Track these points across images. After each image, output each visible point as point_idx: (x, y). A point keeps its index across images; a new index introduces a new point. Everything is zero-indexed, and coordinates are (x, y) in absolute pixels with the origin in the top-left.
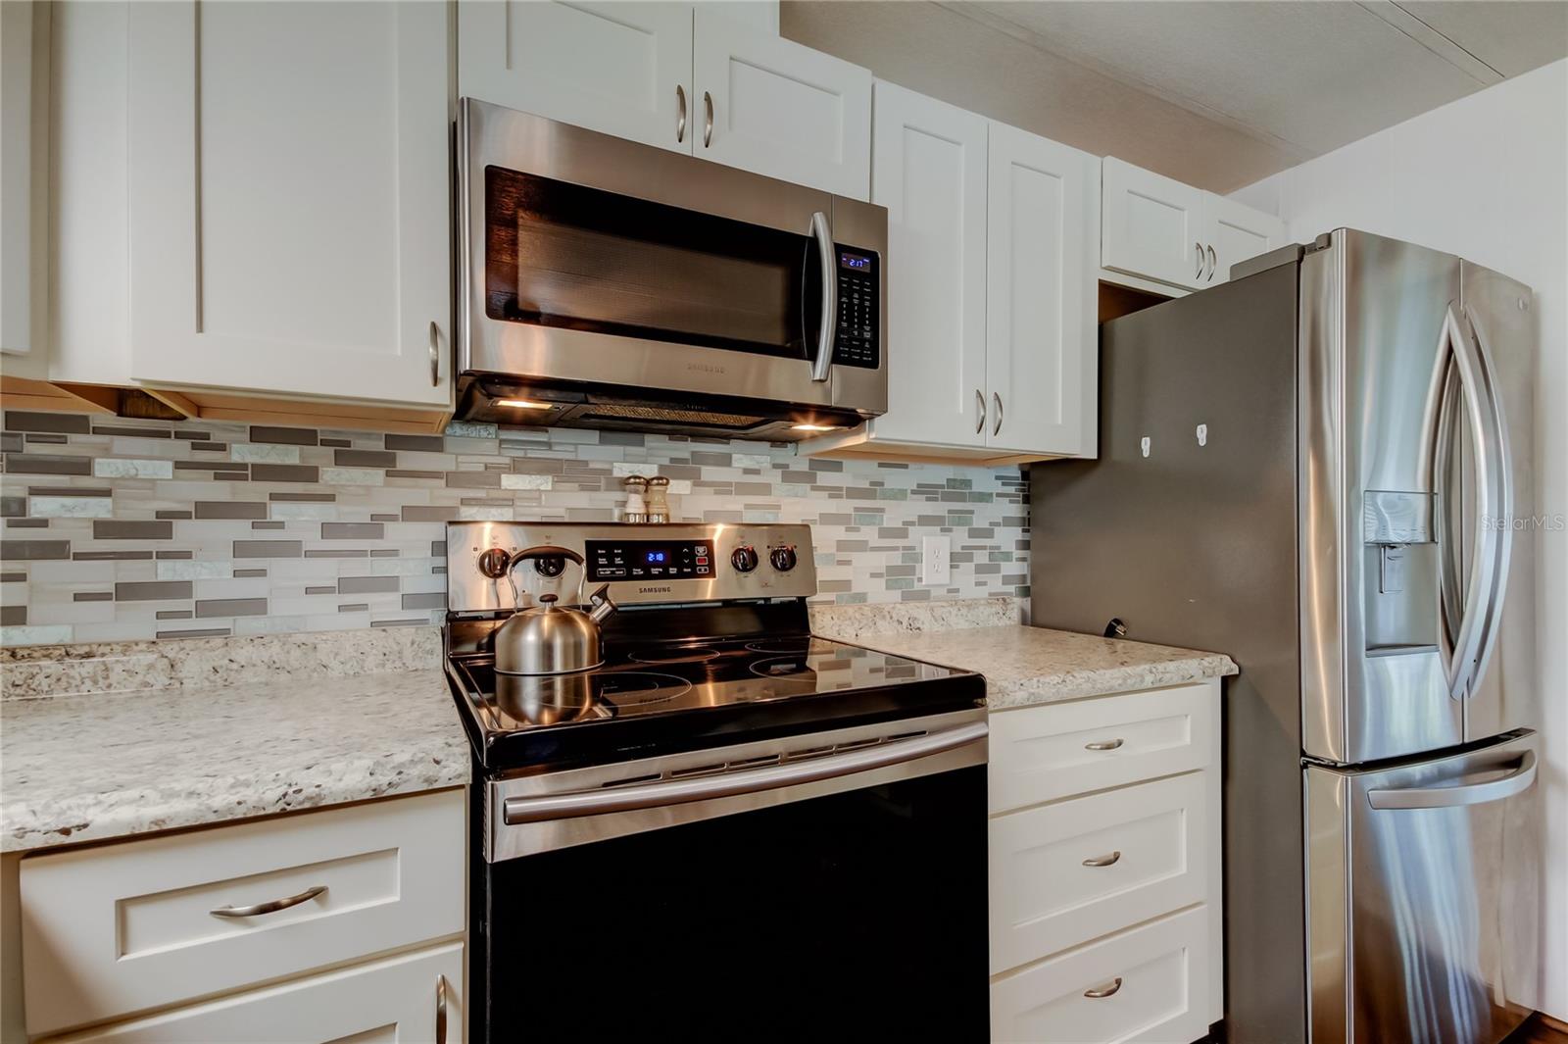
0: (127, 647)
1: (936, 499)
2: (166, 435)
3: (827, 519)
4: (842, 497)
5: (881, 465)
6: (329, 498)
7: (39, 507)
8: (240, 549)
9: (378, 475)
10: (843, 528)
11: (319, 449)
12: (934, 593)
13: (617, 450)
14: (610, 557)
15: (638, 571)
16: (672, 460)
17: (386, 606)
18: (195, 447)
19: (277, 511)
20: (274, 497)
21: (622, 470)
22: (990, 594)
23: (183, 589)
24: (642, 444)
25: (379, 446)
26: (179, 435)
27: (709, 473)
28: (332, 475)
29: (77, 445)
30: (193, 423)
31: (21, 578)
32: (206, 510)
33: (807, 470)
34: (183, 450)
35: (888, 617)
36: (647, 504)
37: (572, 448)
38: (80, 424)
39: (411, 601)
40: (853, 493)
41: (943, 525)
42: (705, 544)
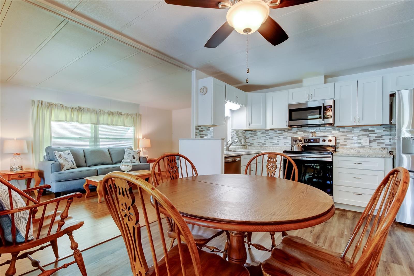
0: (271, 147)
1: (366, 132)
2: (273, 131)
3: (342, 135)
4: (345, 132)
5: (353, 128)
6: (283, 135)
7: (267, 137)
8: (278, 140)
9: (287, 133)
11: (283, 131)
12: (365, 146)
14: (307, 140)
15: (310, 142)
17: (287, 145)
19: (280, 136)
20: (280, 135)
21: (311, 131)
22: (381, 147)
23: (274, 143)
25: (287, 130)
26: (274, 131)
28: (284, 133)
29: (268, 132)
30: (275, 130)
31: (265, 141)
32: (276, 137)
34: (274, 132)
35: (353, 149)
36: (313, 135)
38: (268, 131)
39: (289, 145)
40: (347, 132)
41: (368, 136)
42: (319, 139)
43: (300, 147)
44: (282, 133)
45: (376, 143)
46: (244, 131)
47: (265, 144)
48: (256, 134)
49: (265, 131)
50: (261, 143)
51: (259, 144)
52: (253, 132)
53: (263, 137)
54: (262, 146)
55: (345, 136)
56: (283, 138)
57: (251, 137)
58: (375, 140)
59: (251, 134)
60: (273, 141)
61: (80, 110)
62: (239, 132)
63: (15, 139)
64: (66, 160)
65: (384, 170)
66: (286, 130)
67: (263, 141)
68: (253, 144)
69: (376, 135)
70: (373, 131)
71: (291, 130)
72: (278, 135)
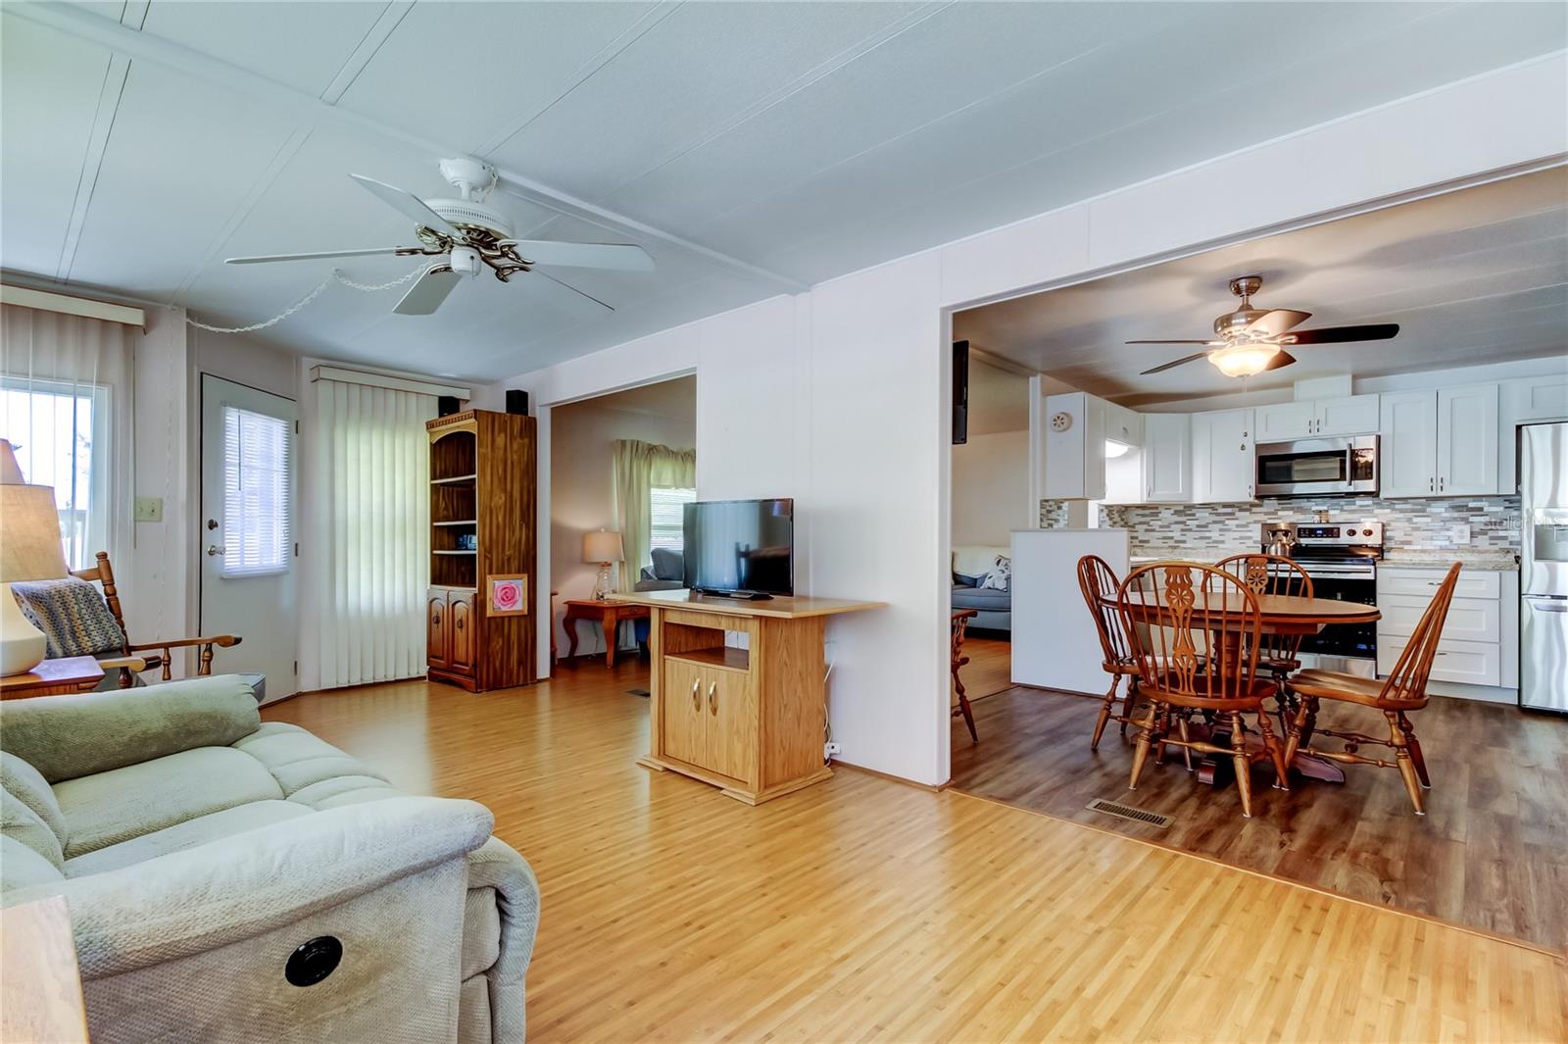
0: (1201, 548)
1: (1463, 511)
2: (1208, 508)
3: (1398, 520)
4: (1410, 514)
6: (1237, 519)
8: (1221, 530)
9: (1248, 513)
10: (1407, 523)
12: (1461, 547)
14: (1305, 533)
15: (1313, 536)
17: (1250, 543)
18: (1213, 512)
19: (1227, 522)
21: (1314, 508)
23: (1209, 538)
25: (1251, 507)
28: (1238, 514)
29: (1194, 511)
30: (1213, 506)
31: (1185, 535)
32: (1215, 522)
34: (1210, 510)
36: (1320, 518)
39: (1255, 542)
41: (1466, 520)
42: (1339, 529)
43: (1287, 547)
45: (1486, 537)
46: (1123, 509)
47: (1184, 542)
48: (1157, 516)
49: (1185, 507)
50: (1172, 538)
51: (1165, 541)
52: (1147, 512)
53: (1177, 523)
54: (1175, 547)
55: (1409, 520)
56: (1237, 526)
57: (1141, 523)
58: (1483, 532)
59: (1144, 516)
60: (1208, 534)
63: (602, 530)
65: (1498, 597)
66: (1244, 507)
67: (1177, 535)
68: (1148, 542)
69: (1487, 519)
70: (1481, 509)
71: (1261, 506)
72: (1222, 518)
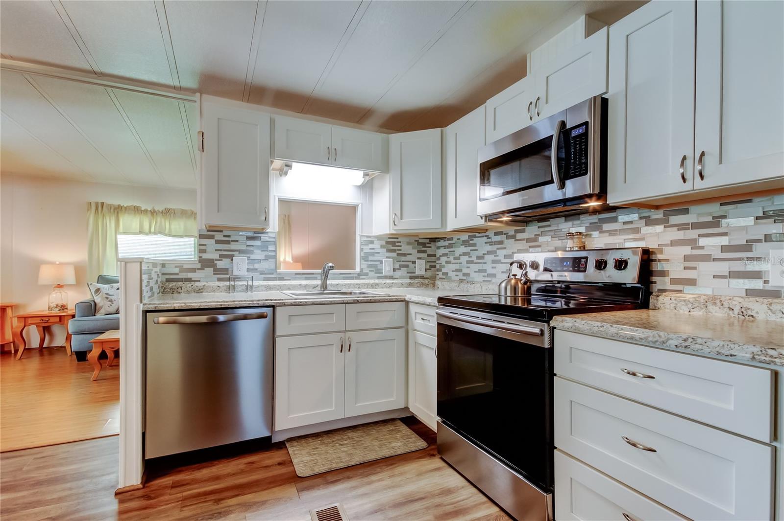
2: (483, 236)
3: (674, 243)
4: (689, 229)
5: (721, 204)
6: (505, 248)
7: (471, 254)
8: (493, 262)
10: (690, 247)
12: (783, 292)
13: (570, 224)
16: (591, 223)
18: (487, 238)
19: (498, 252)
20: (498, 249)
23: (486, 271)
24: (579, 219)
27: (606, 227)
28: (506, 242)
29: (475, 240)
31: (469, 267)
32: (489, 253)
33: (663, 217)
35: (719, 304)
37: (556, 225)
38: (475, 236)
40: (695, 226)
42: (586, 258)
44: (501, 242)
46: (428, 241)
47: (468, 275)
51: (457, 273)
52: (447, 243)
53: (464, 254)
55: (693, 243)
57: (444, 255)
59: (446, 247)
60: (485, 267)
61: (167, 213)
62: (400, 242)
63: (57, 263)
64: (107, 298)
67: (464, 267)
68: (447, 274)
72: (494, 247)
